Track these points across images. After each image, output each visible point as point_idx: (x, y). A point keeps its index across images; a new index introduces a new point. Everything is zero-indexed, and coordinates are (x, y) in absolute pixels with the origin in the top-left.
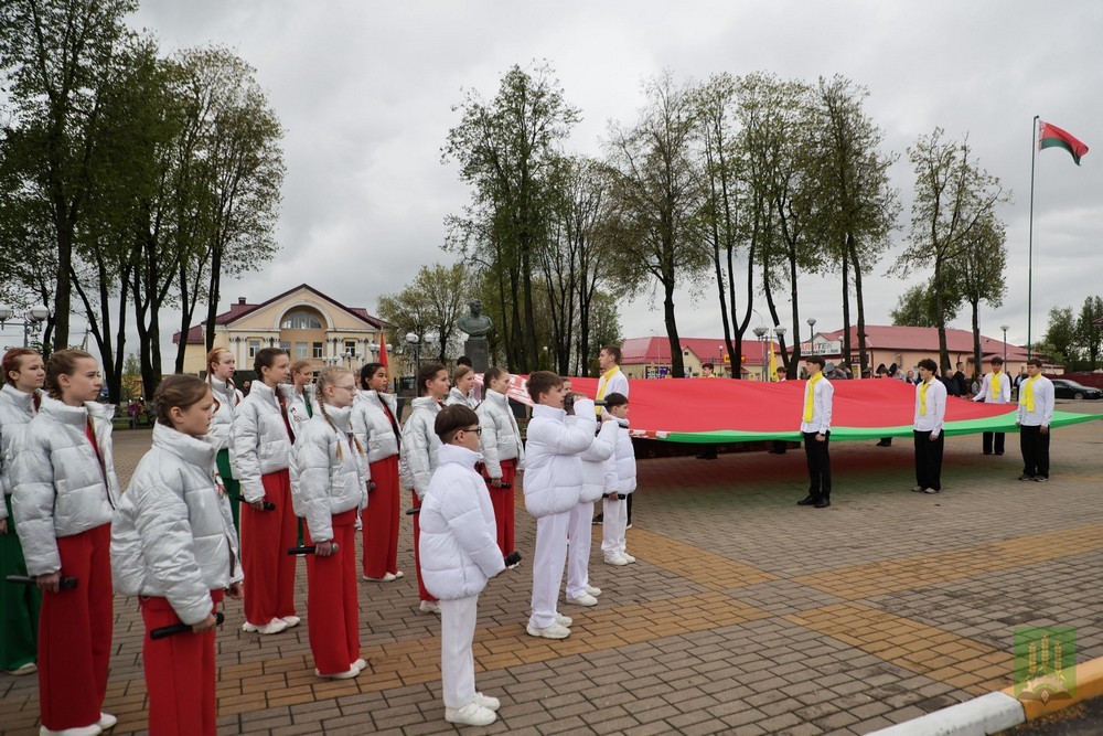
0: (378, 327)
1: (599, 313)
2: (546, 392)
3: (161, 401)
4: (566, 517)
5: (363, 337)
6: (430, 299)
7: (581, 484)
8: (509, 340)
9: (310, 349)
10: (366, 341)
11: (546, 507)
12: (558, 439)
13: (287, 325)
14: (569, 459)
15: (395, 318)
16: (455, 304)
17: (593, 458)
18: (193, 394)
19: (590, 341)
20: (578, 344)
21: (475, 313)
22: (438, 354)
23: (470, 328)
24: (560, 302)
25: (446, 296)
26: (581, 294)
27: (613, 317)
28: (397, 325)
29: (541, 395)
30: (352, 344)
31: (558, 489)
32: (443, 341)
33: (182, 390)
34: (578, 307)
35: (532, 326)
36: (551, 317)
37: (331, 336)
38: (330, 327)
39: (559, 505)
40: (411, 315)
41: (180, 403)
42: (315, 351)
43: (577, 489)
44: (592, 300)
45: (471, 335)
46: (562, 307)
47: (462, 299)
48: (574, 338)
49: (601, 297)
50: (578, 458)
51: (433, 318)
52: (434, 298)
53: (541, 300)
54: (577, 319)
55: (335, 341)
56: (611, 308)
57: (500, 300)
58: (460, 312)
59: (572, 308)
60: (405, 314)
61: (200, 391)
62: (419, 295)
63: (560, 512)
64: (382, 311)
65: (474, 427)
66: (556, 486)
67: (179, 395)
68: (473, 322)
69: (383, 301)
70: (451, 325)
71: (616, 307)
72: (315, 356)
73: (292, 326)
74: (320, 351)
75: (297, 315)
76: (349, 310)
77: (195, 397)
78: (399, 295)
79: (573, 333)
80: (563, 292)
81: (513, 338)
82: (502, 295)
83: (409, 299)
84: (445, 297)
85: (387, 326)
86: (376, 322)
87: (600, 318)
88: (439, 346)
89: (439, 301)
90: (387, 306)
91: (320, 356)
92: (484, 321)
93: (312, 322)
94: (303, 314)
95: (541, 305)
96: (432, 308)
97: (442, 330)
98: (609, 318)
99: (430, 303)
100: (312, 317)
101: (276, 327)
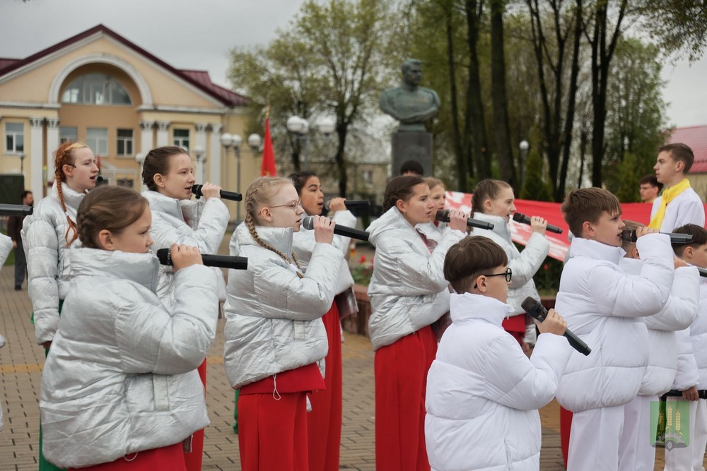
0: (228, 103)
1: (626, 80)
2: (594, 220)
3: (86, 221)
4: (619, 416)
5: (203, 121)
6: (319, 56)
7: (645, 365)
8: (461, 130)
9: (113, 139)
10: (209, 129)
11: (591, 396)
12: (612, 294)
13: (71, 96)
14: (629, 325)
15: (259, 89)
16: (363, 65)
17: (664, 326)
18: (127, 213)
19: (608, 131)
20: (584, 136)
21: (411, 83)
22: (332, 153)
23: (402, 109)
24: (555, 61)
25: (348, 50)
26: (594, 45)
27: (652, 86)
28: (260, 100)
29: (586, 225)
30: (185, 133)
31: (611, 370)
32: (341, 129)
33: (113, 207)
34: (586, 66)
35: (504, 105)
36: (537, 87)
37: (149, 118)
38: (147, 102)
39: (610, 395)
40: (287, 83)
41: (110, 226)
42: (120, 144)
43: (640, 371)
44: (615, 57)
45: (404, 122)
46: (559, 71)
47: (376, 57)
48: (577, 125)
49: (633, 48)
50: (642, 324)
51: (326, 89)
52: (327, 53)
53: (517, 56)
54: (585, 88)
55: (156, 126)
56: (648, 69)
57: (447, 58)
58: (371, 80)
59: (576, 69)
60: (276, 82)
61: (136, 208)
62: (300, 48)
63: (612, 405)
64: (236, 74)
65: (501, 270)
66: (609, 364)
67: (110, 215)
68: (408, 100)
69: (238, 57)
70: (356, 101)
71: (658, 68)
72: (120, 151)
73: (80, 97)
74: (130, 144)
75: (90, 80)
76: (180, 74)
77: (130, 217)
78: (266, 47)
79: (576, 117)
80: (561, 43)
81: (468, 126)
82: (450, 50)
83: (284, 54)
84: (346, 52)
85: (244, 103)
86: (226, 95)
87: (627, 88)
88: (335, 138)
89: (335, 59)
90: (246, 67)
91: (129, 151)
92: (425, 97)
93: (115, 94)
94: (100, 79)
95: (519, 65)
96: (323, 71)
97: (340, 110)
98: (645, 87)
99: (318, 63)
100: (113, 84)
101: (52, 100)
